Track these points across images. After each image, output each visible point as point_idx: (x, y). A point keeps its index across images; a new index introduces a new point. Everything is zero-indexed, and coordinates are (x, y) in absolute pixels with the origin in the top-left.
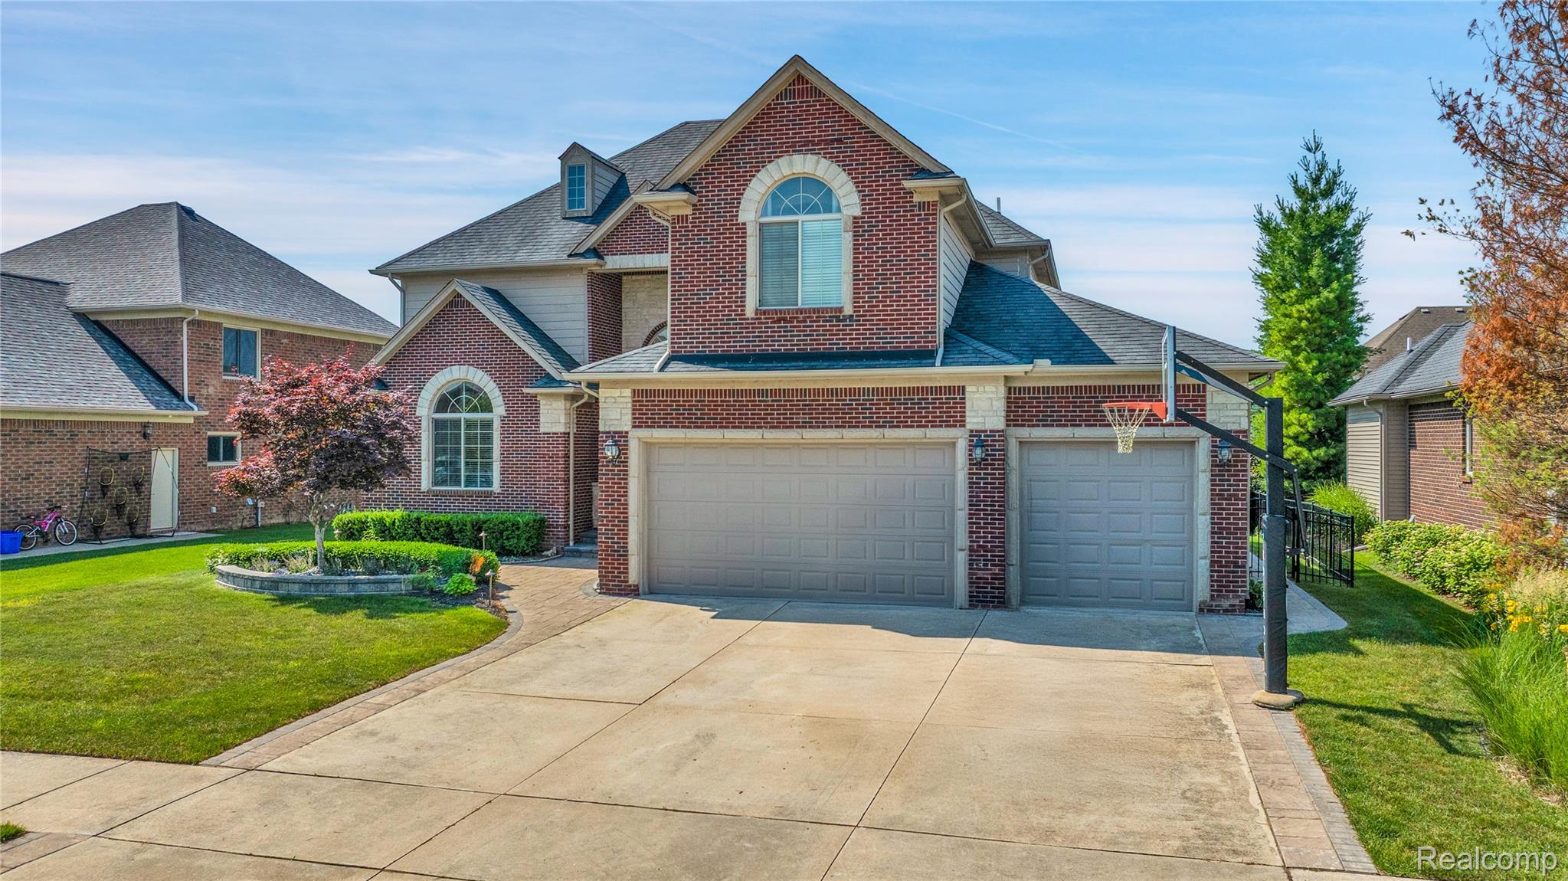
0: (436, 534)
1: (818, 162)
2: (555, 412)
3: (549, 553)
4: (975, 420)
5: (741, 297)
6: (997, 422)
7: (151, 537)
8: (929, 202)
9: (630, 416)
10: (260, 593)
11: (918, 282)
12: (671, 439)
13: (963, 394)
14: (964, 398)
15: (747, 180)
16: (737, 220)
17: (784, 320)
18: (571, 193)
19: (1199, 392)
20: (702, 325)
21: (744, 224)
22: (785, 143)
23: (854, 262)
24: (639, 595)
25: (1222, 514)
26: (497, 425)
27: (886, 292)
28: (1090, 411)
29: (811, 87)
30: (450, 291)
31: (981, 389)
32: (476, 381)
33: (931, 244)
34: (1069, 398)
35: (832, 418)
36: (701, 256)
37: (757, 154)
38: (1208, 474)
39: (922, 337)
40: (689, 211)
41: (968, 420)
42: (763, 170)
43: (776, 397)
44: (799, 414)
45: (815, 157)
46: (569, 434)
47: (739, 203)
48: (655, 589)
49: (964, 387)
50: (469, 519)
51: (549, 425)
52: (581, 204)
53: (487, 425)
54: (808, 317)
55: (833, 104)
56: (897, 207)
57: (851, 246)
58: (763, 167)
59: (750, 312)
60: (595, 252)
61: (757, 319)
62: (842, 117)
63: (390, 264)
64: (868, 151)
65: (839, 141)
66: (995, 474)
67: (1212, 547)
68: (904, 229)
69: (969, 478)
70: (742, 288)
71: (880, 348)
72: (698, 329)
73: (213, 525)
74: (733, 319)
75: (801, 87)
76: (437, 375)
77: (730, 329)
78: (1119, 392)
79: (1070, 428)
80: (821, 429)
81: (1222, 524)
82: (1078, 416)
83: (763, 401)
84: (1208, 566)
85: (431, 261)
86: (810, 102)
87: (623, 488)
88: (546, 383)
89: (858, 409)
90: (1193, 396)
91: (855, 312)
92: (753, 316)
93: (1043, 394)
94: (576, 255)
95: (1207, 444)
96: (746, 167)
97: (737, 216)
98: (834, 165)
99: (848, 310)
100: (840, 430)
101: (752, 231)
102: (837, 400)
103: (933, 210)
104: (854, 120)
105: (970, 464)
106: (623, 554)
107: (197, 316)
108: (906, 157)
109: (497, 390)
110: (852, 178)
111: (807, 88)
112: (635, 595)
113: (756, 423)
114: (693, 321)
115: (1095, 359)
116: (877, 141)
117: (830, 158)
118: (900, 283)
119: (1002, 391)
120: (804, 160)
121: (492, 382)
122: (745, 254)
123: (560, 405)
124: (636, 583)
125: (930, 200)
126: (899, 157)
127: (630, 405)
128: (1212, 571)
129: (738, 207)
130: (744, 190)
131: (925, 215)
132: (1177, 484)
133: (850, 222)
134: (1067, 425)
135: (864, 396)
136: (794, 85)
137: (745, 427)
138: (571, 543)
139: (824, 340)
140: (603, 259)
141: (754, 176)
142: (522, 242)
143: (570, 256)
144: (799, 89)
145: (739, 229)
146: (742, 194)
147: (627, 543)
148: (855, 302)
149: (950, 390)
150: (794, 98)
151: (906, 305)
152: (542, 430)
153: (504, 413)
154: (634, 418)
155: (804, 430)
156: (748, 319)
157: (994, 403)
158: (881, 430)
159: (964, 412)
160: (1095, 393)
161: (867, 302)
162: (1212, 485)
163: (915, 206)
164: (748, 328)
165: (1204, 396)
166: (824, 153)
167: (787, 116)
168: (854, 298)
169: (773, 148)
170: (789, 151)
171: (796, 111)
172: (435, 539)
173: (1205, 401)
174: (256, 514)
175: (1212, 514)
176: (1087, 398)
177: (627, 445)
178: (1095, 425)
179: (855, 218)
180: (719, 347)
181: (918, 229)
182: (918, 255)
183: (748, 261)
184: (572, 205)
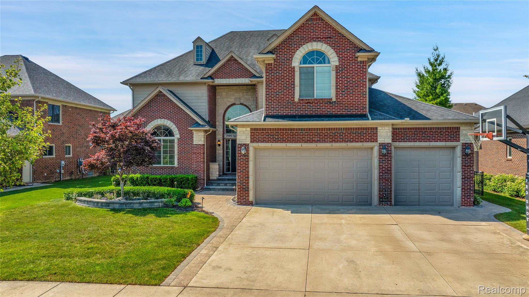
0: (155, 183)
1: (322, 45)
2: (199, 137)
3: (198, 189)
4: (381, 140)
5: (293, 94)
6: (389, 140)
7: (24, 185)
8: (364, 61)
9: (250, 138)
10: (101, 208)
11: (360, 90)
12: (266, 146)
13: (377, 130)
14: (377, 132)
15: (295, 51)
16: (291, 66)
17: (310, 103)
18: (197, 55)
19: (457, 130)
20: (278, 104)
21: (294, 67)
22: (310, 38)
23: (336, 82)
24: (253, 205)
25: (465, 172)
26: (176, 141)
27: (348, 93)
28: (420, 136)
29: (320, 18)
30: (157, 90)
31: (383, 128)
32: (168, 125)
33: (364, 76)
34: (413, 132)
35: (328, 139)
36: (277, 79)
37: (299, 41)
38: (461, 158)
39: (361, 110)
40: (273, 62)
41: (378, 139)
42: (301, 47)
43: (306, 131)
44: (315, 137)
45: (321, 43)
46: (204, 145)
47: (292, 59)
48: (258, 203)
49: (377, 128)
50: (169, 177)
51: (197, 141)
52: (201, 59)
53: (172, 141)
54: (319, 102)
55: (328, 24)
56: (352, 62)
57: (335, 76)
58: (301, 46)
59: (296, 100)
60: (211, 77)
61: (299, 102)
62: (331, 29)
63: (128, 80)
64: (341, 41)
65: (330, 38)
66: (388, 159)
67: (462, 183)
68: (355, 70)
69: (379, 160)
70: (293, 91)
71: (346, 113)
72: (276, 106)
73: (45, 180)
74: (290, 102)
75: (316, 17)
76: (151, 122)
77: (289, 106)
78: (430, 130)
79: (413, 142)
80: (324, 143)
81: (465, 175)
82: (416, 138)
83: (302, 133)
84: (461, 190)
85: (145, 79)
86: (319, 23)
87: (247, 165)
88: (197, 126)
89: (338, 135)
90: (456, 131)
91: (336, 100)
92: (298, 101)
93: (403, 130)
94: (204, 78)
95: (460, 148)
96: (295, 46)
97: (291, 64)
98: (329, 46)
99: (334, 100)
100: (331, 143)
101: (297, 70)
102: (330, 132)
103: (365, 64)
104: (336, 30)
105: (379, 155)
106: (247, 190)
107: (40, 99)
108: (355, 44)
109: (176, 128)
110: (335, 51)
111: (318, 18)
112: (252, 205)
113: (299, 140)
114: (274, 103)
115: (422, 118)
116: (344, 38)
117: (327, 44)
118: (353, 90)
119: (391, 129)
120: (317, 44)
121: (174, 125)
122: (294, 78)
123: (202, 134)
124: (252, 200)
125: (364, 60)
126: (353, 44)
127: (249, 134)
128: (462, 192)
129: (292, 61)
130: (294, 54)
131: (362, 65)
132: (448, 162)
133: (335, 67)
134: (412, 141)
135: (340, 131)
136: (313, 17)
137: (295, 142)
138: (205, 186)
139: (325, 110)
140: (214, 80)
141: (298, 49)
142: (180, 73)
143: (202, 78)
144: (315, 18)
145: (292, 69)
146: (293, 56)
147: (249, 186)
148: (336, 97)
149: (372, 129)
150: (313, 21)
151: (356, 98)
152: (194, 143)
153: (179, 137)
154: (251, 139)
155: (317, 143)
156: (296, 102)
157: (388, 133)
158: (347, 143)
159: (377, 137)
160: (422, 130)
161: (341, 97)
162: (462, 162)
163: (359, 62)
164: (296, 105)
165: (459, 131)
166: (325, 42)
167: (310, 28)
168: (336, 95)
169: (305, 39)
170: (311, 41)
171: (314, 26)
172: (154, 185)
173: (460, 133)
174: (60, 176)
175: (462, 172)
176: (419, 132)
177: (249, 149)
178: (422, 141)
179: (336, 66)
180: (285, 112)
181: (360, 70)
182: (360, 80)
183: (296, 81)
184: (197, 60)
